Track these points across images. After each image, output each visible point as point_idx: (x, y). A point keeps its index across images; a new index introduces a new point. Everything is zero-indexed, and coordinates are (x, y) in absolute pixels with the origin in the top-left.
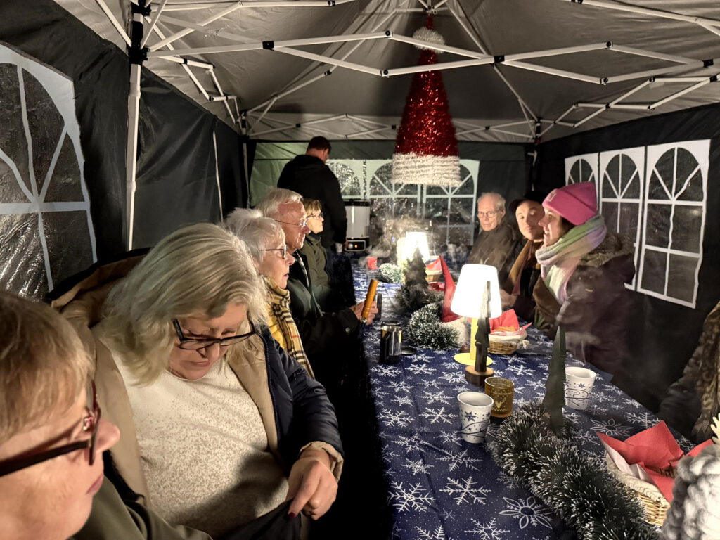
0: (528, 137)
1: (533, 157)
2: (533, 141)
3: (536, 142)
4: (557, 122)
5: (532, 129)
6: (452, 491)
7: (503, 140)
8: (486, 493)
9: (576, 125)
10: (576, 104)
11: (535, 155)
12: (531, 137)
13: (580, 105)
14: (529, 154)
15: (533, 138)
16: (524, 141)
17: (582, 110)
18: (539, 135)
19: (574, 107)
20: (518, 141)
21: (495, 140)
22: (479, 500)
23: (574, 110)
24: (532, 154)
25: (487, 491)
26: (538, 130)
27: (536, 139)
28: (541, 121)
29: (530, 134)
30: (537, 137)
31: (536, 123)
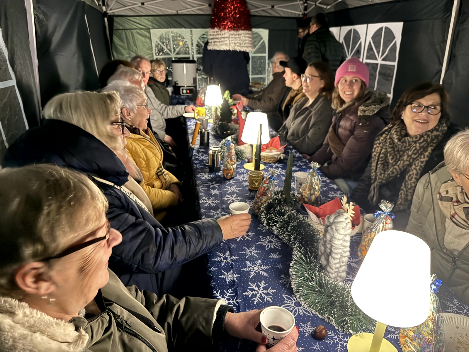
0: (298, 13)
2: (302, 16)
4: (317, 4)
5: (302, 7)
6: (252, 293)
7: (283, 15)
8: (272, 293)
9: (329, 7)
12: (301, 13)
15: (302, 14)
16: (297, 16)
18: (306, 12)
20: (293, 16)
21: (278, 15)
22: (268, 299)
25: (273, 290)
26: (306, 8)
27: (304, 15)
28: (307, 2)
29: (300, 11)
30: (304, 13)
31: (304, 3)
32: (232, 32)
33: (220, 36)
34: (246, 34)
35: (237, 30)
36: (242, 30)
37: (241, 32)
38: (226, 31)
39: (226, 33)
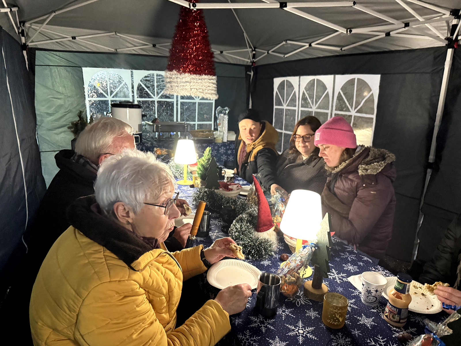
0: (247, 61)
1: (250, 75)
2: (251, 64)
3: (252, 65)
4: (270, 52)
5: (251, 55)
7: (232, 62)
9: (286, 56)
10: (286, 41)
11: (252, 74)
12: (249, 61)
13: (289, 42)
14: (248, 73)
15: (251, 62)
16: (245, 64)
17: (289, 45)
18: (255, 60)
19: (284, 43)
20: (241, 63)
21: (227, 62)
23: (284, 45)
24: (250, 73)
26: (254, 56)
27: (253, 62)
28: (256, 50)
29: (249, 59)
30: (253, 61)
31: (253, 51)
32: (194, 76)
33: (179, 80)
34: (210, 80)
35: (200, 74)
36: (205, 74)
37: (204, 76)
38: (187, 74)
39: (187, 77)
